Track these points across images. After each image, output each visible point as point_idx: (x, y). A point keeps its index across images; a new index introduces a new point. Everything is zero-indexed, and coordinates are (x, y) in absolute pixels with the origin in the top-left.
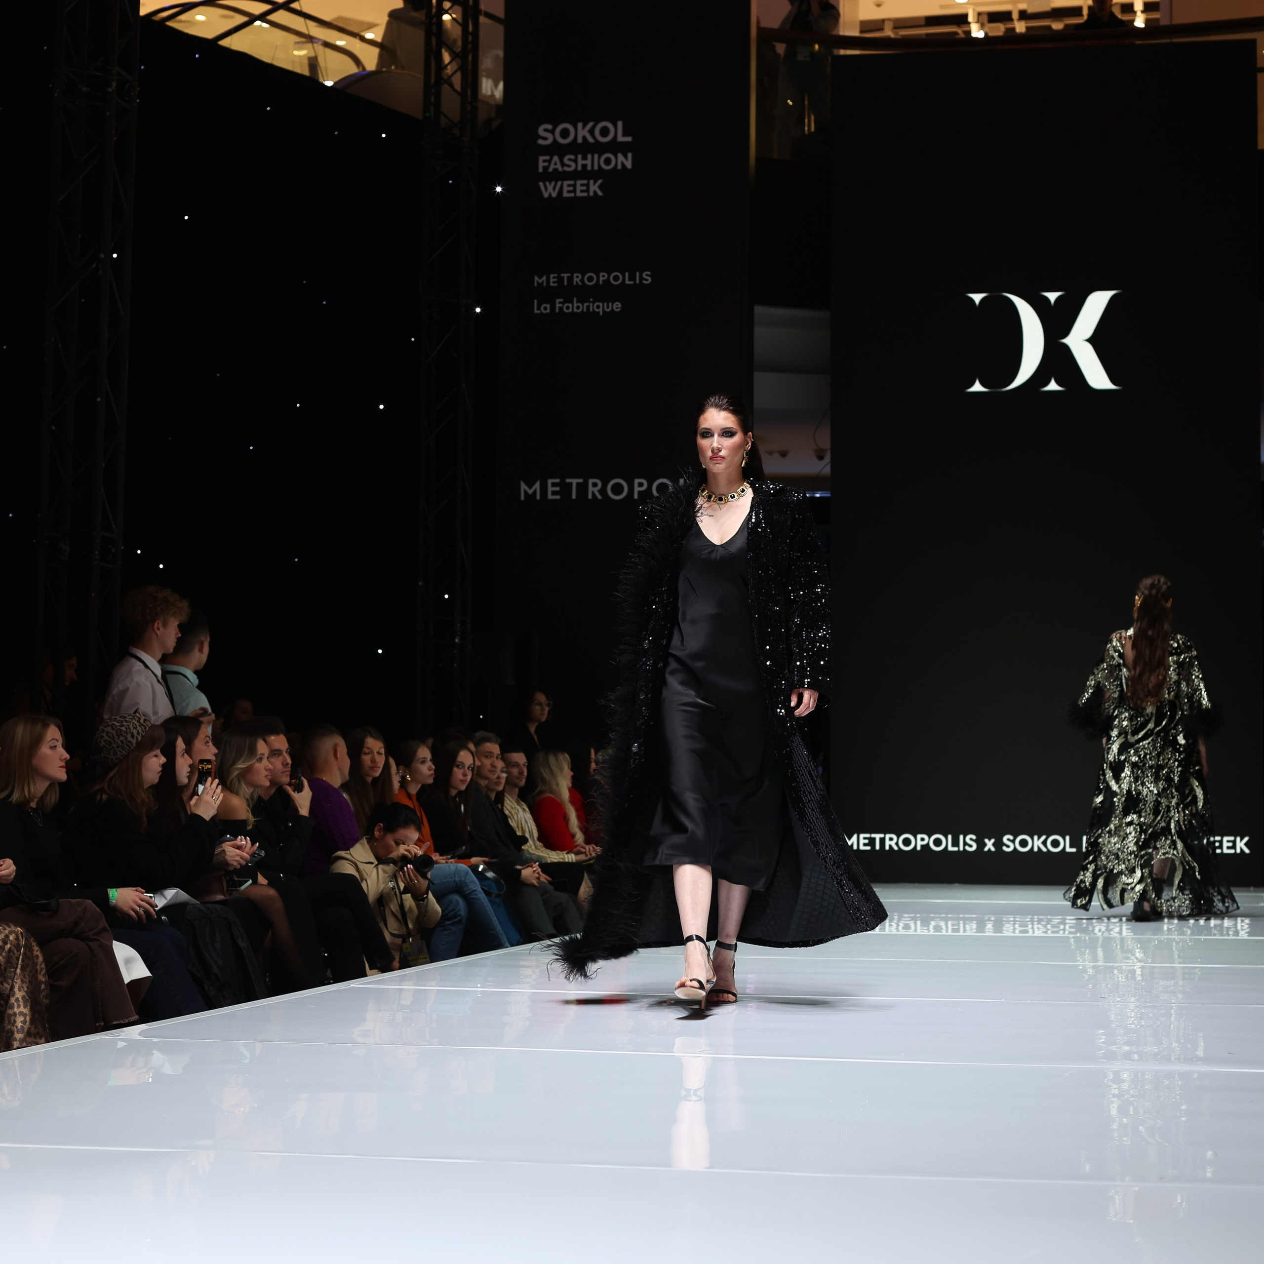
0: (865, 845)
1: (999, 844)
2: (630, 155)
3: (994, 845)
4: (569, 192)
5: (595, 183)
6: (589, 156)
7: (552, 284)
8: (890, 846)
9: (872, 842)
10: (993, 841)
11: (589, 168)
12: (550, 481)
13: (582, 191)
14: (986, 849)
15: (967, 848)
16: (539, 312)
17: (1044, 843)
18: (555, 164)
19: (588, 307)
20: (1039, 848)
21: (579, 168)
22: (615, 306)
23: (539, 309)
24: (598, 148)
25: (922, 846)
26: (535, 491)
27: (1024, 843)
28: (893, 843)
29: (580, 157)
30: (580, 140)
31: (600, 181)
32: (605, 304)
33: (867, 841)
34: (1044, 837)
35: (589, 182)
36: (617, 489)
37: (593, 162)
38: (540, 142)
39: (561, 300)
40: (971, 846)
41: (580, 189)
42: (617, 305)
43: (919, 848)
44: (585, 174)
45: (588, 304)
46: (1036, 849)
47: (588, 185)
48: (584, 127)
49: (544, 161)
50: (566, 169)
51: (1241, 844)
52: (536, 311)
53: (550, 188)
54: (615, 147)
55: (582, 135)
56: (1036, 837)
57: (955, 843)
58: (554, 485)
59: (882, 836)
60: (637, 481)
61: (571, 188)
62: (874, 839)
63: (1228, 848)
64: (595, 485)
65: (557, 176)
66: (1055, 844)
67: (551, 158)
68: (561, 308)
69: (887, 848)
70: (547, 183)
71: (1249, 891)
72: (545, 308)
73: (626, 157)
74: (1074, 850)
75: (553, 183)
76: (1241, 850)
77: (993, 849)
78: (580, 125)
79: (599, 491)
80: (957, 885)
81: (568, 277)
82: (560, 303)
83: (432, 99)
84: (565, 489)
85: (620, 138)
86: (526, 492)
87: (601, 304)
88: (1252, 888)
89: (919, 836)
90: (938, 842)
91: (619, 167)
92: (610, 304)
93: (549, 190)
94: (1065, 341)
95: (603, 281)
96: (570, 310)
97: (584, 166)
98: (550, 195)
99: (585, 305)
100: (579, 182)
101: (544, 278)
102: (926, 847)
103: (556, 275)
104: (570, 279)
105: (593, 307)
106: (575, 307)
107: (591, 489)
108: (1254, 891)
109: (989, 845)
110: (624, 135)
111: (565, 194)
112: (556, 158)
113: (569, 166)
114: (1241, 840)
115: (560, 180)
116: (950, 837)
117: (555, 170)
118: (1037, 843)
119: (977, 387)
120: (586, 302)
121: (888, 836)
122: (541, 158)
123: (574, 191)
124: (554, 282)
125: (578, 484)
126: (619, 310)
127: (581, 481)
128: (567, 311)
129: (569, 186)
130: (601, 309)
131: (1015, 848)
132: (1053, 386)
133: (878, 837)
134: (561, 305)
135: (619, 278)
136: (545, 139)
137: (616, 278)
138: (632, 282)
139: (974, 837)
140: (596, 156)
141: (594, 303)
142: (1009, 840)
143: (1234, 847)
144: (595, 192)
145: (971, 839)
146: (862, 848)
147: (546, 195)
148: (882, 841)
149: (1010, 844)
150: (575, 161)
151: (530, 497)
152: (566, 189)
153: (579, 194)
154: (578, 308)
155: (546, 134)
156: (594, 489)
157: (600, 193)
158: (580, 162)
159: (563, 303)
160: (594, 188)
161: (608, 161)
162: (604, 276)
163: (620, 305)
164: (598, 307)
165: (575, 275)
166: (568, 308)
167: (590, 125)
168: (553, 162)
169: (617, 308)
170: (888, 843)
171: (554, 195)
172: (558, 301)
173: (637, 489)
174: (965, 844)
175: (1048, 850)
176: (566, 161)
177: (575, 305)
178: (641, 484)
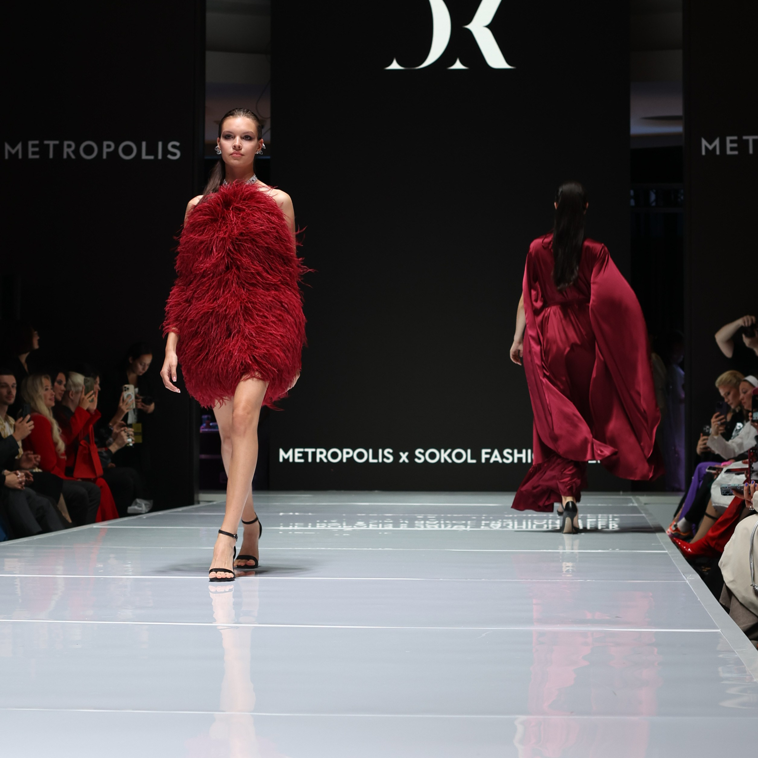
0: (299, 458)
1: (412, 456)
3: (408, 457)
8: (321, 459)
9: (305, 455)
10: (407, 454)
12: (30, 143)
14: (401, 461)
15: (385, 460)
17: (450, 455)
20: (445, 460)
25: (347, 459)
26: (17, 152)
27: (432, 456)
28: (323, 457)
33: (301, 455)
36: (89, 150)
40: (388, 458)
43: (344, 460)
46: (442, 461)
56: (442, 451)
57: (375, 456)
58: (34, 146)
59: (314, 450)
60: (105, 143)
62: (307, 453)
64: (69, 146)
66: (459, 456)
69: (318, 460)
71: (619, 495)
74: (474, 461)
77: (407, 461)
79: (73, 152)
80: (376, 491)
84: (44, 149)
86: (9, 153)
88: (621, 493)
89: (345, 450)
90: (361, 455)
94: (469, 27)
102: (351, 460)
107: (66, 150)
108: (623, 495)
109: (404, 457)
116: (371, 451)
118: (443, 456)
119: (395, 66)
121: (319, 450)
125: (55, 145)
127: (57, 142)
131: (425, 460)
132: (458, 65)
133: (310, 451)
139: (391, 451)
142: (420, 453)
145: (389, 453)
146: (297, 460)
148: (314, 454)
149: (421, 456)
151: (13, 157)
156: (68, 150)
170: (318, 456)
173: (105, 150)
174: (384, 456)
175: (453, 461)
178: (109, 146)
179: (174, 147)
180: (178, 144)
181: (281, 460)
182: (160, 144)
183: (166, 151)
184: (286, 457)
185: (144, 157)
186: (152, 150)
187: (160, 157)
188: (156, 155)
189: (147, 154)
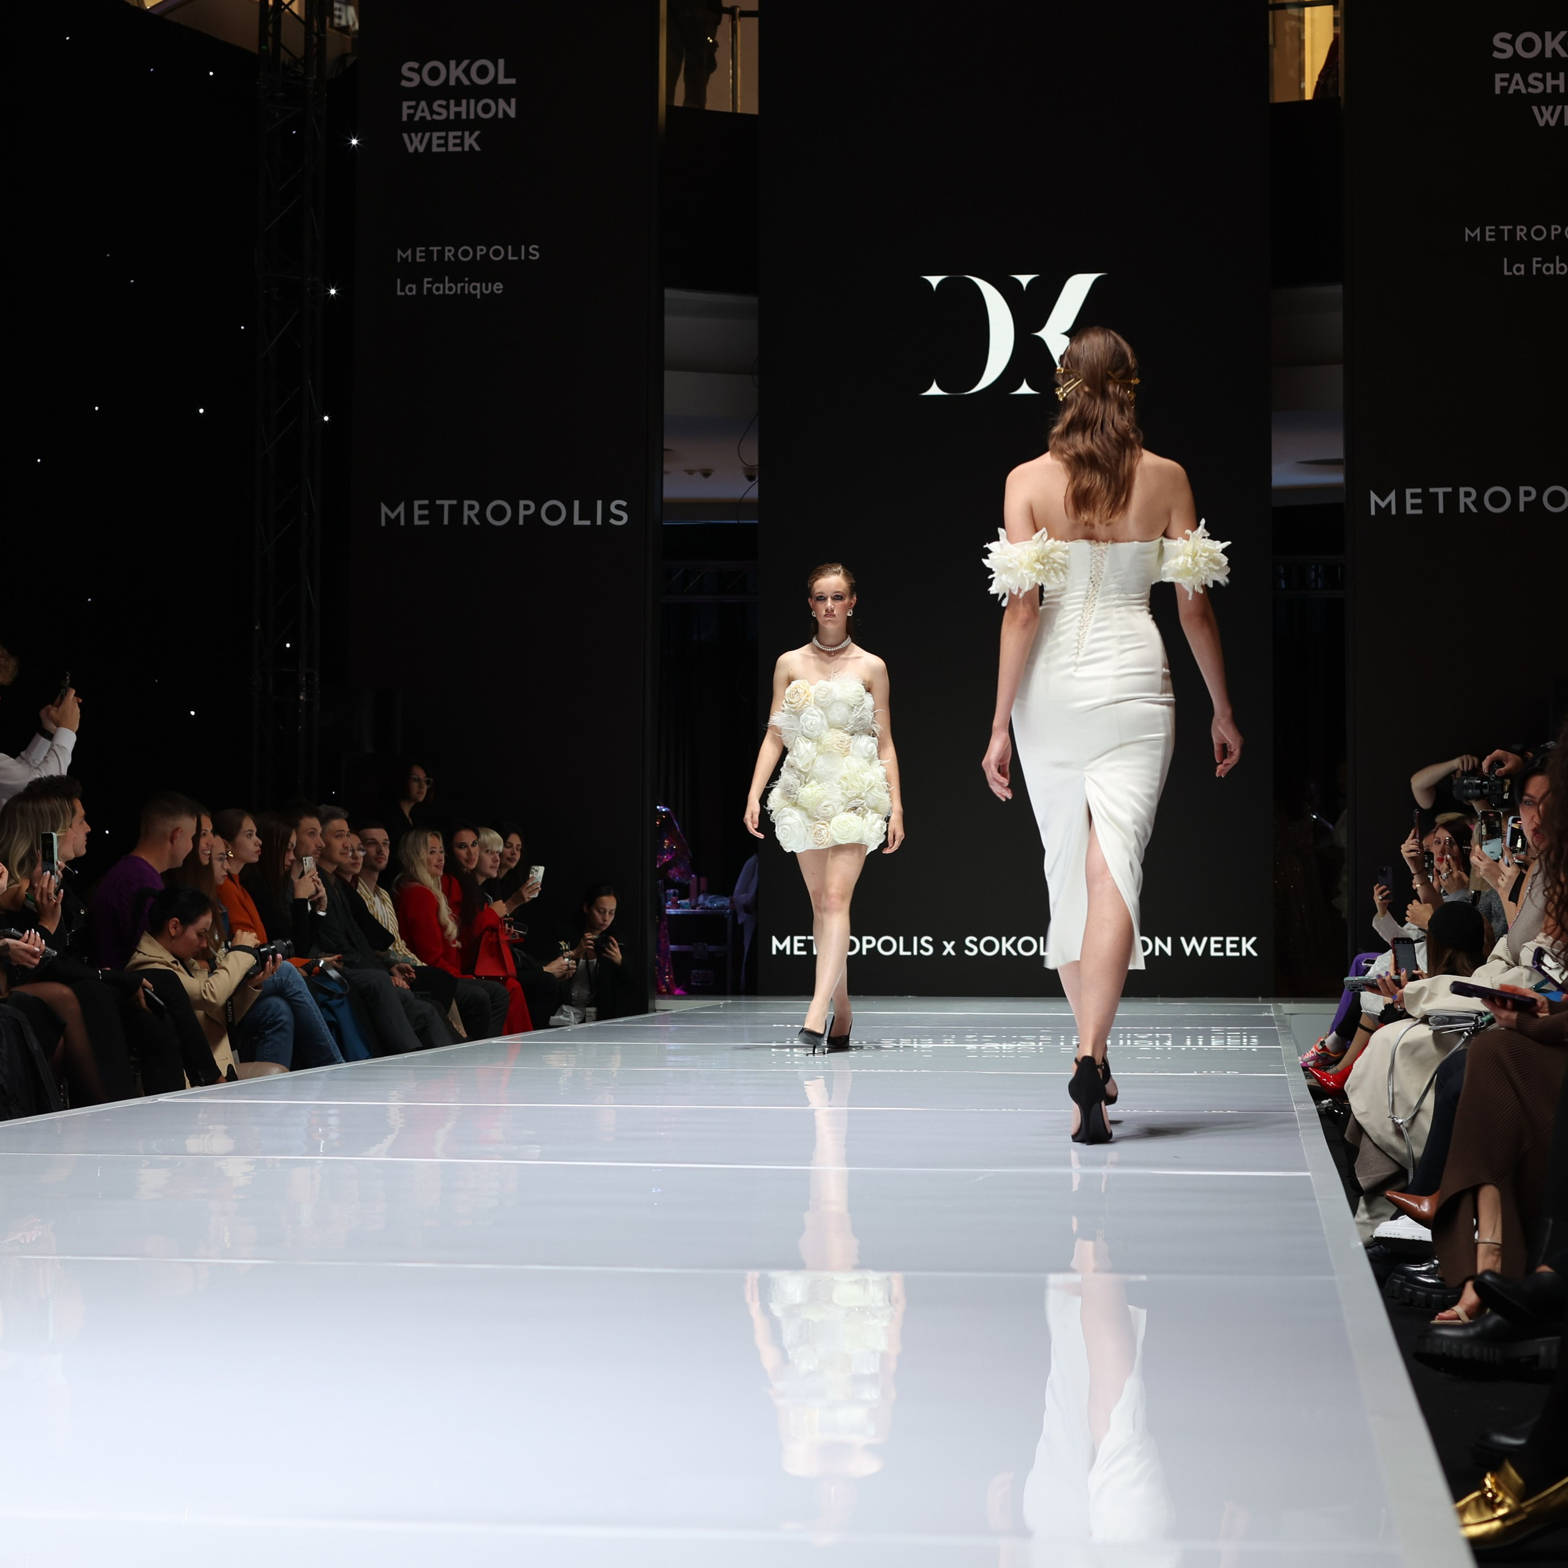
0: (800, 949)
1: (960, 947)
2: (513, 101)
3: (953, 948)
4: (439, 146)
5: (470, 136)
6: (464, 102)
7: (418, 260)
10: (953, 943)
11: (464, 117)
12: (417, 503)
13: (455, 145)
14: (945, 953)
15: (922, 952)
16: (403, 294)
17: (1014, 946)
18: (423, 111)
19: (463, 288)
20: (1008, 952)
21: (452, 117)
22: (495, 287)
23: (403, 290)
24: (475, 92)
25: (869, 950)
26: (399, 515)
27: (990, 946)
29: (452, 102)
30: (452, 82)
31: (477, 133)
32: (484, 285)
33: (802, 945)
34: (1013, 939)
35: (463, 134)
36: (499, 513)
37: (469, 109)
38: (404, 83)
39: (430, 279)
40: (927, 950)
41: (451, 142)
42: (498, 286)
43: (864, 953)
44: (458, 124)
45: (462, 284)
46: (1004, 953)
47: (462, 138)
48: (457, 66)
49: (409, 107)
50: (435, 117)
51: (1247, 946)
52: (399, 293)
53: (416, 141)
54: (495, 91)
55: (455, 76)
56: (1004, 939)
57: (908, 946)
58: (421, 507)
60: (522, 503)
61: (442, 142)
63: (1232, 950)
64: (471, 507)
65: (425, 126)
66: (1027, 947)
67: (418, 104)
68: (430, 290)
70: (413, 135)
71: (1256, 1002)
72: (411, 290)
73: (509, 105)
75: (420, 135)
76: (1248, 951)
77: (953, 953)
78: (453, 63)
79: (476, 515)
80: (910, 997)
81: (438, 251)
82: (428, 283)
83: (270, 29)
84: (435, 512)
85: (502, 81)
86: (387, 516)
87: (478, 285)
89: (865, 939)
90: (887, 946)
91: (501, 116)
92: (490, 284)
93: (415, 143)
94: (1039, 334)
95: (481, 256)
96: (441, 292)
97: (458, 114)
98: (416, 149)
99: (459, 285)
100: (451, 134)
101: (409, 252)
102: (873, 952)
103: (423, 248)
104: (441, 253)
105: (469, 289)
106: (447, 288)
107: (466, 512)
109: (949, 948)
110: (506, 76)
111: (435, 149)
112: (423, 104)
113: (440, 114)
114: (1247, 941)
115: (428, 131)
116: (901, 939)
117: (423, 118)
118: (1005, 946)
119: (935, 390)
120: (460, 283)
122: (405, 104)
123: (446, 145)
124: (421, 257)
125: (450, 506)
126: (501, 291)
127: (454, 502)
128: (437, 293)
129: (439, 138)
130: (478, 291)
131: (980, 953)
132: (1025, 389)
134: (430, 286)
135: (501, 253)
136: (410, 80)
137: (497, 253)
138: (516, 258)
139: (930, 939)
140: (472, 102)
141: (469, 283)
142: (971, 942)
143: (1239, 949)
144: (471, 146)
145: (927, 942)
146: (796, 952)
147: (411, 150)
149: (974, 947)
150: (447, 107)
151: (393, 523)
152: (435, 142)
153: (451, 149)
154: (450, 289)
155: (411, 75)
156: (470, 512)
157: (477, 148)
158: (453, 109)
159: (433, 283)
160: (470, 141)
161: (486, 109)
162: (482, 250)
163: (501, 287)
164: (475, 288)
165: (447, 248)
166: (438, 289)
167: (466, 62)
168: (420, 109)
169: (498, 290)
171: (421, 149)
172: (426, 280)
173: (522, 513)
174: (920, 947)
175: (1019, 954)
176: (435, 107)
177: (447, 286)
178: (526, 508)
179: (618, 507)
180: (624, 504)
181: (774, 952)
182: (599, 503)
183: (607, 515)
184: (781, 947)
185: (577, 522)
186: (588, 512)
187: (599, 522)
188: (593, 519)
189: (580, 519)
